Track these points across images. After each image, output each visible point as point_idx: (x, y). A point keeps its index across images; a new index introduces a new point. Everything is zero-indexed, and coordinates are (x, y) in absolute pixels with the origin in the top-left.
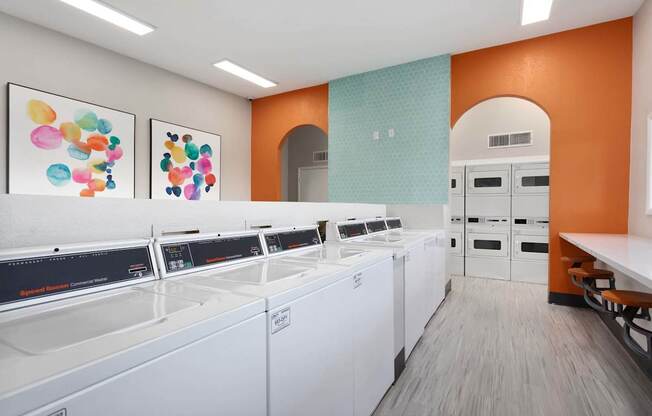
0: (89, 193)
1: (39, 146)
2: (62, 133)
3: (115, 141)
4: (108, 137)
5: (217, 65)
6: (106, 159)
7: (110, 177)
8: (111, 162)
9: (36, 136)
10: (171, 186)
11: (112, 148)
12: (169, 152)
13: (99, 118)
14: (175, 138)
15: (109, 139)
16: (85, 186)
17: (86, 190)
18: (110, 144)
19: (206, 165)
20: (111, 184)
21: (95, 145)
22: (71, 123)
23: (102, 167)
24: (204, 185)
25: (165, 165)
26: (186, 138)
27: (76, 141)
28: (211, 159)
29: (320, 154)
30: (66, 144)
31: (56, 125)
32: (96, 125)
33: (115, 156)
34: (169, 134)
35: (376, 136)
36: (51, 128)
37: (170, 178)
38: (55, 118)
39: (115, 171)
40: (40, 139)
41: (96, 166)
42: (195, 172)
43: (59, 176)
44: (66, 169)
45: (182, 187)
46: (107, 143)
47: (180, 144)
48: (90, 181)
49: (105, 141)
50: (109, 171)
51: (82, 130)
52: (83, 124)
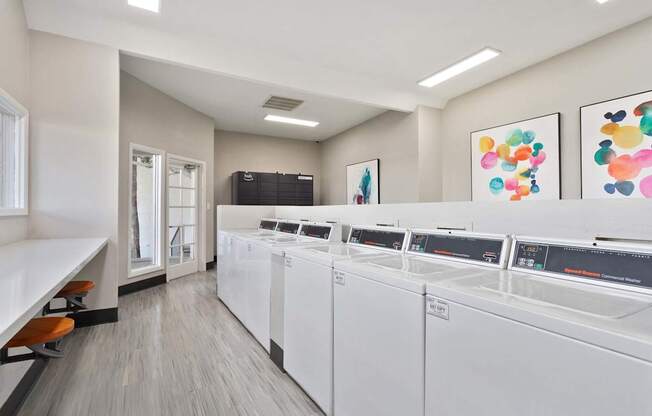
0: (517, 198)
1: (486, 168)
2: (498, 154)
3: (538, 146)
4: (532, 145)
6: (530, 166)
7: (533, 182)
8: (535, 168)
9: (484, 161)
10: (613, 181)
11: (535, 154)
12: (609, 138)
13: (523, 132)
15: (532, 147)
16: (514, 192)
17: (514, 196)
18: (533, 151)
20: (535, 189)
21: (521, 156)
22: (503, 145)
23: (527, 174)
25: (603, 157)
26: (643, 108)
27: (507, 158)
30: (500, 161)
31: (494, 150)
32: (521, 139)
33: (538, 162)
34: (608, 116)
36: (492, 153)
37: (611, 171)
38: (493, 145)
39: (538, 175)
40: (487, 163)
41: (522, 174)
43: (497, 187)
44: (500, 181)
45: (636, 181)
46: (531, 152)
48: (518, 188)
49: (529, 150)
50: (533, 177)
51: (511, 147)
52: (511, 142)
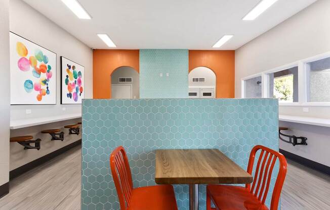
0: (40, 97)
1: (21, 69)
2: (30, 62)
3: (50, 68)
4: (47, 65)
5: (99, 35)
6: (46, 78)
7: (47, 88)
8: (48, 79)
9: (20, 63)
10: (69, 93)
11: (48, 72)
12: (68, 75)
13: (44, 55)
14: (69, 67)
15: (47, 66)
16: (38, 93)
17: (39, 95)
18: (48, 69)
19: (80, 82)
20: (48, 92)
21: (42, 69)
22: (33, 57)
23: (45, 82)
24: (79, 92)
25: (67, 81)
26: (74, 67)
27: (35, 67)
28: (81, 79)
29: (122, 79)
30: (32, 68)
31: (28, 57)
32: (43, 59)
33: (49, 76)
34: (68, 65)
35: (161, 75)
36: (26, 59)
37: (68, 88)
38: (27, 54)
40: (22, 66)
41: (43, 82)
42: (77, 85)
43: (29, 87)
44: (32, 83)
45: (72, 93)
46: (46, 68)
47: (71, 70)
48: (41, 90)
50: (47, 85)
51: (38, 61)
52: (38, 58)
